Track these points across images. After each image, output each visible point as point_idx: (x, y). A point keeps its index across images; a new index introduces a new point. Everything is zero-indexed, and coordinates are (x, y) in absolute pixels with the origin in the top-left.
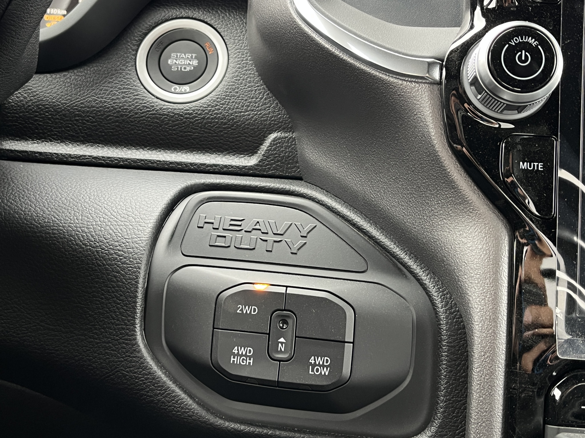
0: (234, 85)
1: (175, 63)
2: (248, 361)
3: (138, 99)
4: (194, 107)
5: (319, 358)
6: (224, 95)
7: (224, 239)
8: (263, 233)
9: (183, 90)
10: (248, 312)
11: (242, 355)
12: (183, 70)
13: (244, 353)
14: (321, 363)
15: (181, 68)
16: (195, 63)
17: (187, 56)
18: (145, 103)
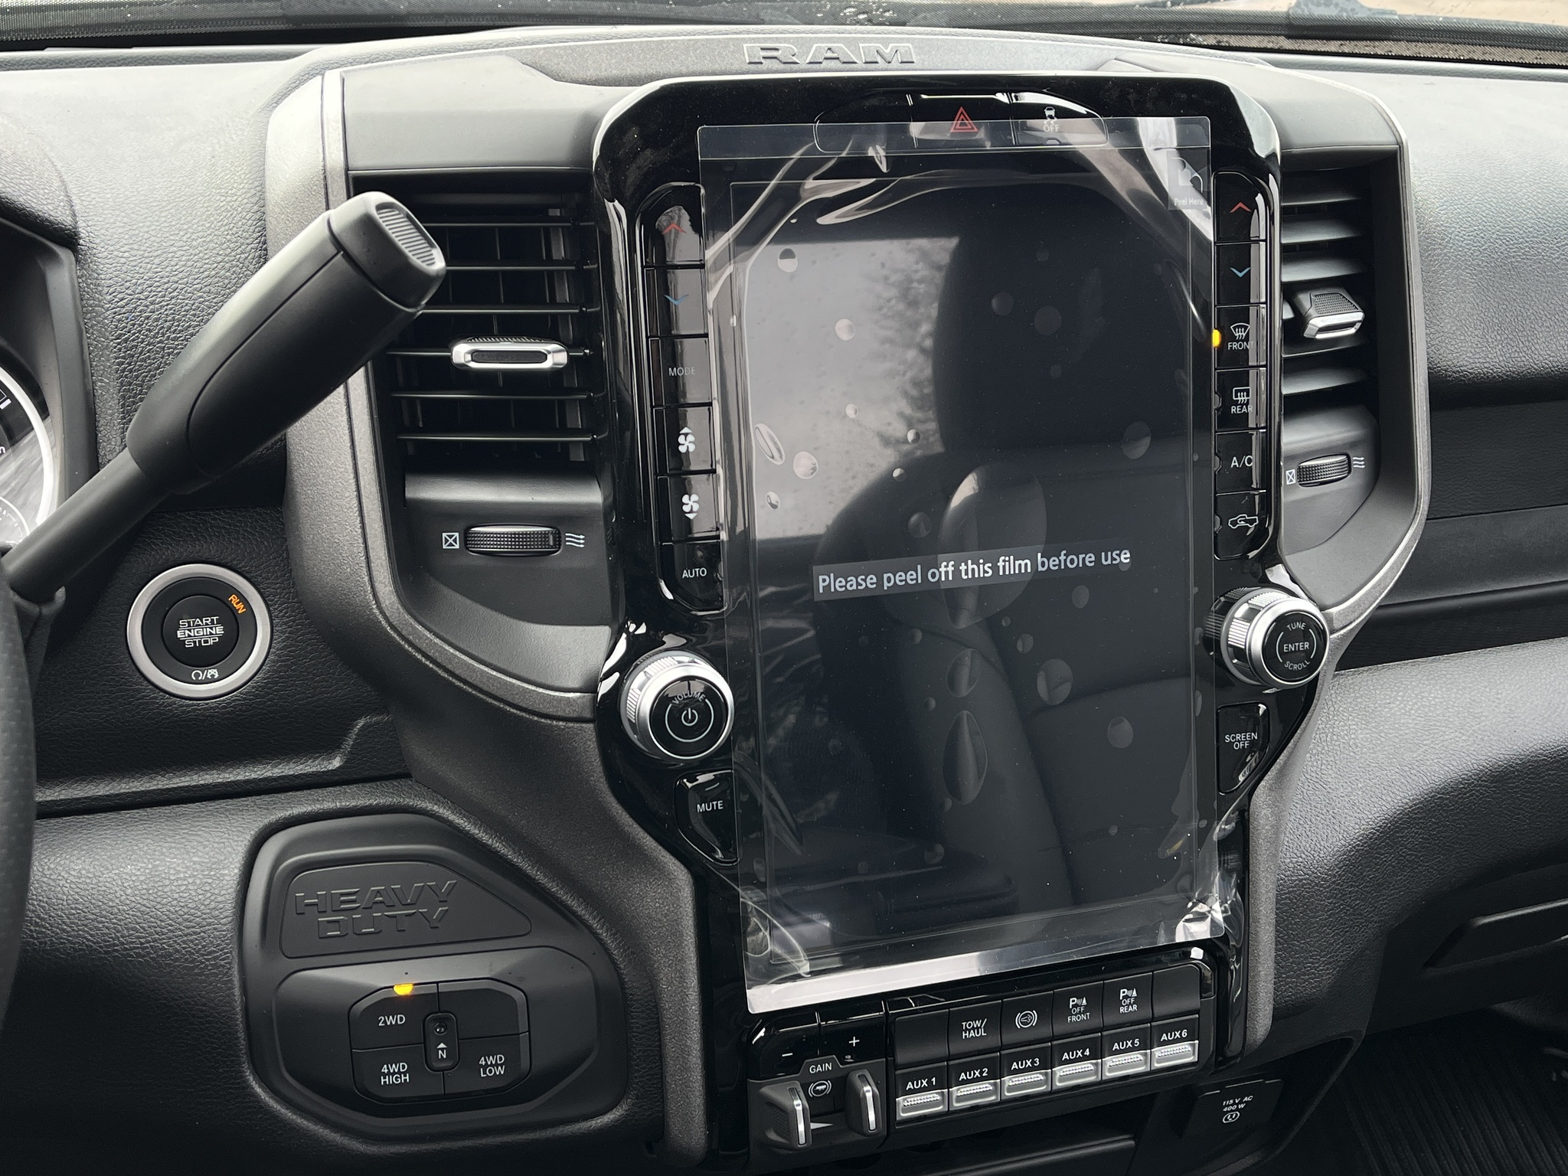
0: (289, 660)
1: (189, 636)
2: (403, 1078)
3: (147, 703)
4: (234, 701)
5: (491, 1058)
6: (277, 677)
7: (337, 925)
8: (387, 906)
9: (209, 676)
10: (394, 1023)
11: (394, 1073)
12: (203, 644)
13: (396, 1071)
14: (494, 1062)
15: (200, 642)
16: (219, 630)
17: (204, 622)
18: (158, 708)
